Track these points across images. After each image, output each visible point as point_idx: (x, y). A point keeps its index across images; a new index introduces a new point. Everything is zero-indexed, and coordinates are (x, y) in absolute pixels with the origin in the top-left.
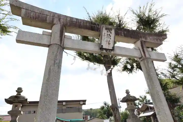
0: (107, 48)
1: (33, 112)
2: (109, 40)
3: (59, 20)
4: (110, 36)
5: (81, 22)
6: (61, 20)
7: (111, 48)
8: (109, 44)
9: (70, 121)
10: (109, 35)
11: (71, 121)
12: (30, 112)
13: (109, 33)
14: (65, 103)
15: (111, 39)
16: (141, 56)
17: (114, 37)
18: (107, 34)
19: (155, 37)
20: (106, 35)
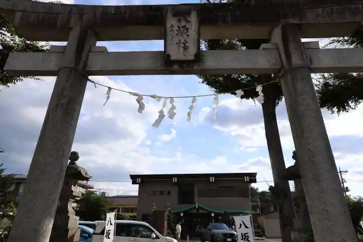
0: (182, 58)
1: (160, 194)
2: (185, 40)
3: (81, 17)
4: (187, 29)
5: (125, 12)
6: (85, 16)
7: (192, 58)
8: (186, 48)
9: (223, 212)
10: (185, 26)
11: (225, 212)
12: (154, 193)
13: (183, 23)
14: (213, 178)
15: (188, 35)
16: (278, 67)
17: (197, 31)
18: (179, 27)
19: (334, 8)
20: (176, 28)
